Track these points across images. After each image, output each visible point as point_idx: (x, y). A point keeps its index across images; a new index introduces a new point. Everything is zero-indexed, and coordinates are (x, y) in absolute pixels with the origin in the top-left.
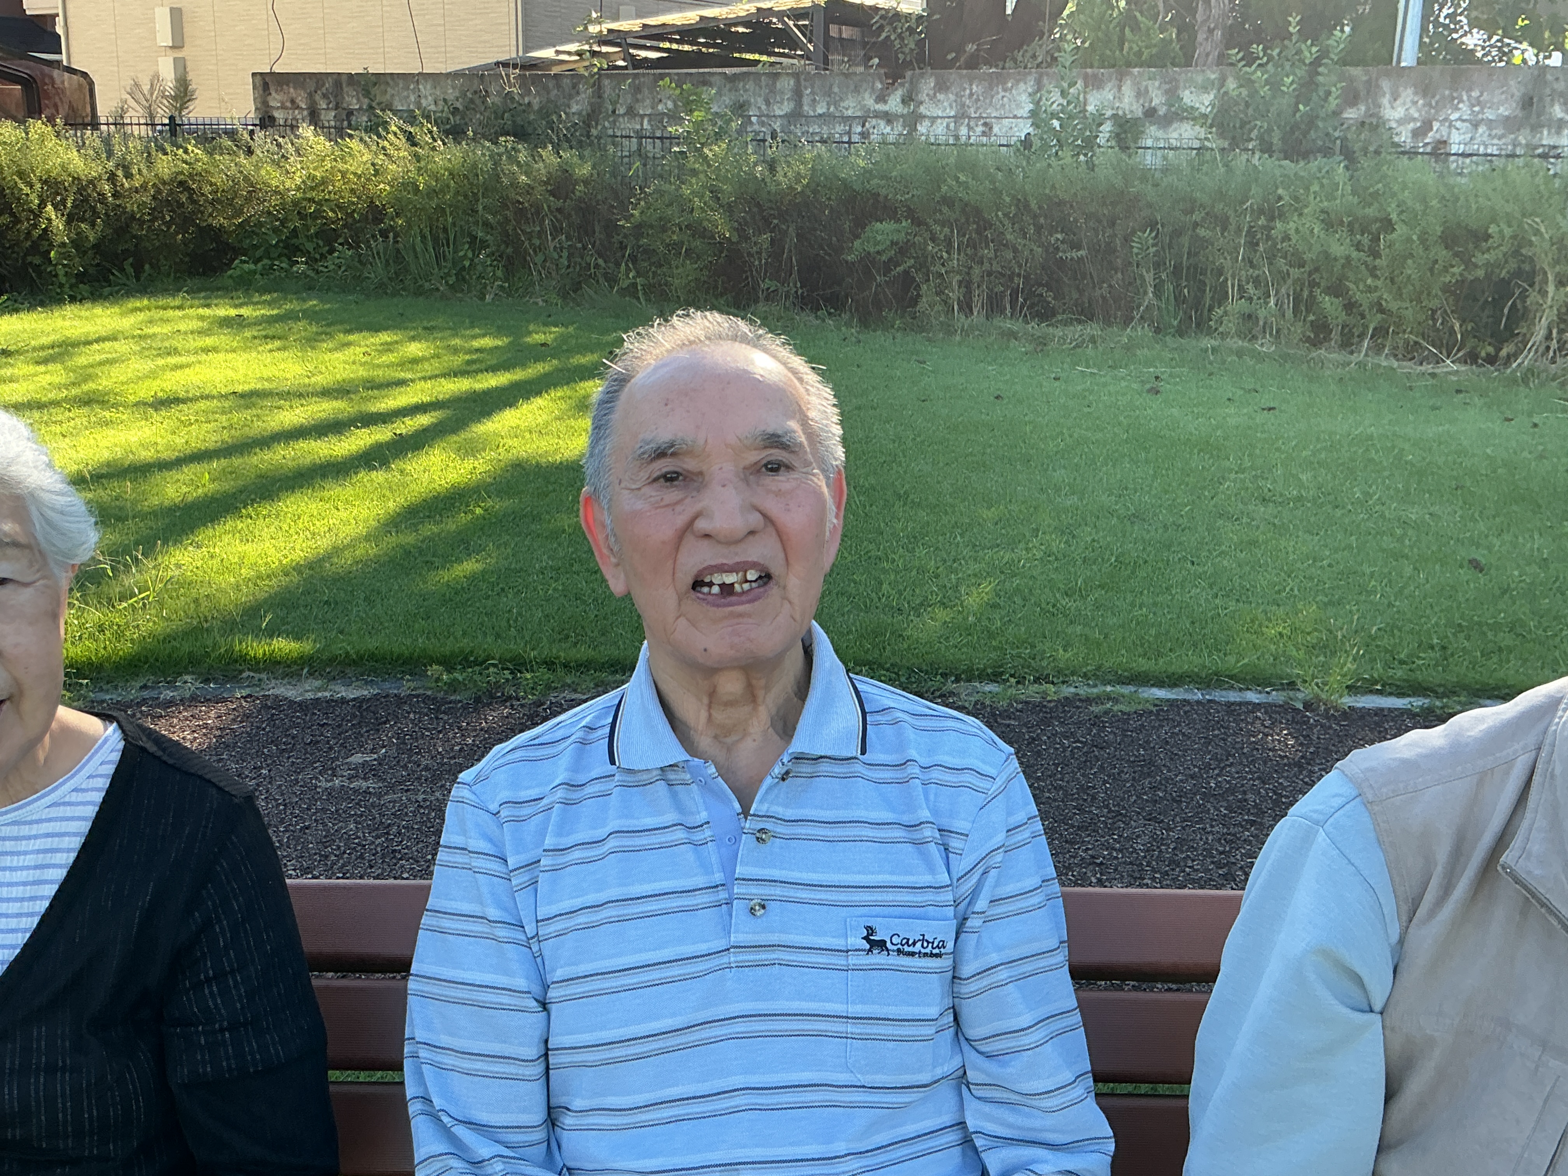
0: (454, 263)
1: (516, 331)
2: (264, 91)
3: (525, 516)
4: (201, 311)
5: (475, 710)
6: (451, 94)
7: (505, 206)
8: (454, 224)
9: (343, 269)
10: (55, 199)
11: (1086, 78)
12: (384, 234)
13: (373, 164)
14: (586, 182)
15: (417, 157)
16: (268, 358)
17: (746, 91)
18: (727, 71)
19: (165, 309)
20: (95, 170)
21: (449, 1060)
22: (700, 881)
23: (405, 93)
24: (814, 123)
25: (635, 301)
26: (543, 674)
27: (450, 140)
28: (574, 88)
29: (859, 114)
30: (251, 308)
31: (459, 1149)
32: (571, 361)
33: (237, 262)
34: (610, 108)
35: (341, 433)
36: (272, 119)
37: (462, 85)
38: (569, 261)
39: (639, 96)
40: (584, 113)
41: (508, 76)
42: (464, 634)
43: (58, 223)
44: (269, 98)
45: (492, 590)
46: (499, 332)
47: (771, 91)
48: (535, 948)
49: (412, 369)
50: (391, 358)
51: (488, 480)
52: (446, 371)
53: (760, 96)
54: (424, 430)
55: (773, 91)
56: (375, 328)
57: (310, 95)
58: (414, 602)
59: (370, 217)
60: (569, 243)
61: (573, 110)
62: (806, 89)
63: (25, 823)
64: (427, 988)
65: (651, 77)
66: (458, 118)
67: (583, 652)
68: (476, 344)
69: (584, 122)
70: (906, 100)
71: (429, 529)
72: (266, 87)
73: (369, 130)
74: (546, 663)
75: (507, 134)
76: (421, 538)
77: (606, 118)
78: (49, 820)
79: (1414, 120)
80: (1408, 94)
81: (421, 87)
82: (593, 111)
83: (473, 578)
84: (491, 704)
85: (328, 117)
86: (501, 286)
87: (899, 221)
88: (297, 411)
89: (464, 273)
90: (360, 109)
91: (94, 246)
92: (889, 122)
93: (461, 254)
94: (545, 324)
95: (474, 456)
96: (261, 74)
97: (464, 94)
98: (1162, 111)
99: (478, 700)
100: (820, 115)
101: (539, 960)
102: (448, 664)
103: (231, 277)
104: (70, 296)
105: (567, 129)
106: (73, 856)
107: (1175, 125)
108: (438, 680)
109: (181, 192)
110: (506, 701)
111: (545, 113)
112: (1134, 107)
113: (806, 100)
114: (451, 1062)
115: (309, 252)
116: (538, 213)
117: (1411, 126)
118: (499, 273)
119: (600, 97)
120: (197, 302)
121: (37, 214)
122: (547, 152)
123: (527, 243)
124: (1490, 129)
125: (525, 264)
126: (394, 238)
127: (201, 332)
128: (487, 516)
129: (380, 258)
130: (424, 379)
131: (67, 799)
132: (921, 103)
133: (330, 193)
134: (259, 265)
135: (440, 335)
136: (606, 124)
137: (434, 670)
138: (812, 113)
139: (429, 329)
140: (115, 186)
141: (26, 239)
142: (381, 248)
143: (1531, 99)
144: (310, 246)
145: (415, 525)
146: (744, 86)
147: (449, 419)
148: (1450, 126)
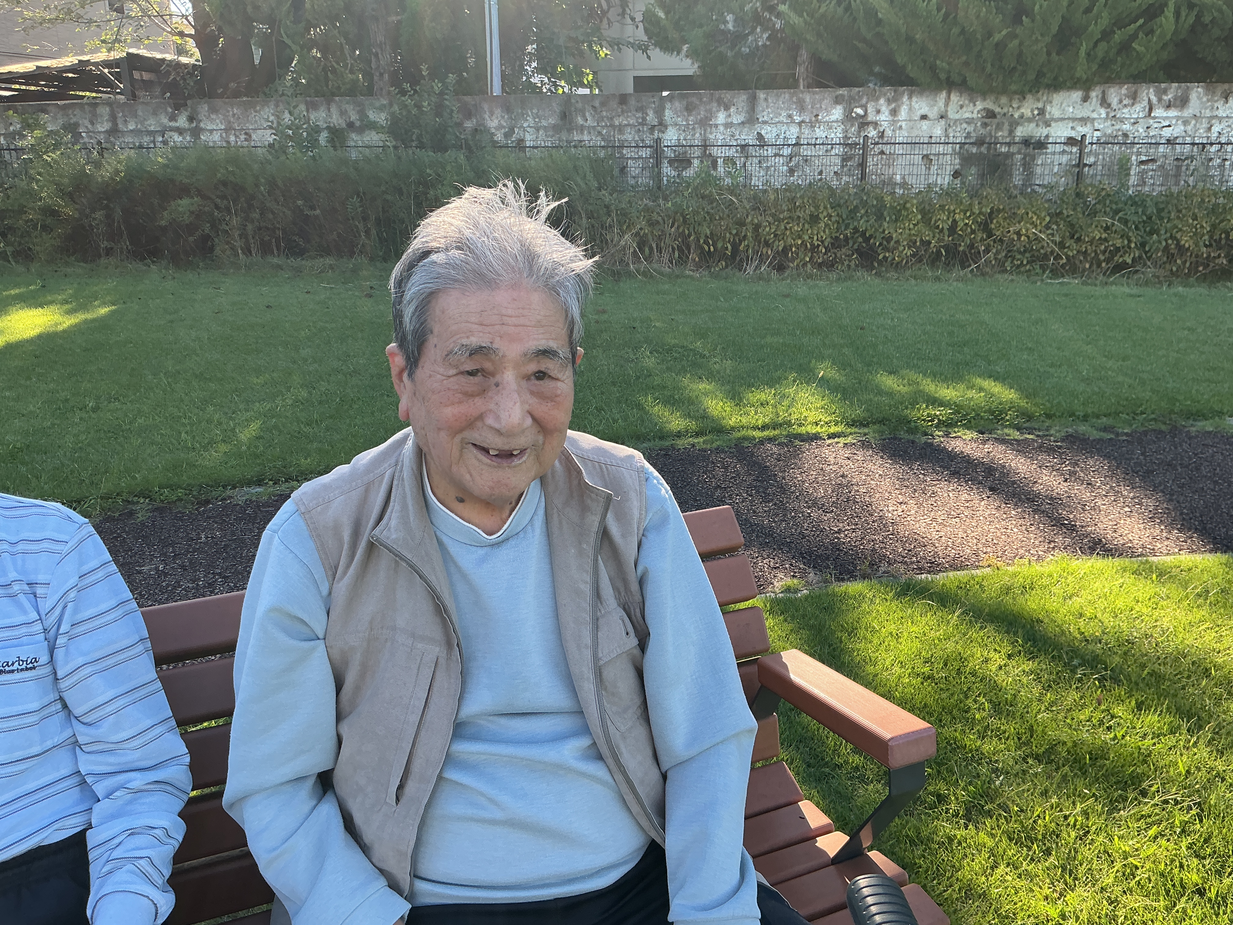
11: (307, 103)
17: (75, 115)
18: (65, 103)
24: (128, 136)
25: (6, 263)
29: (159, 129)
53: (85, 118)
55: (94, 115)
62: (119, 113)
65: (2, 108)
70: (191, 119)
79: (504, 127)
80: (498, 112)
87: (192, 198)
92: (181, 134)
98: (358, 124)
100: (131, 130)
107: (367, 132)
112: (340, 121)
113: (120, 122)
117: (503, 131)
124: (546, 132)
132: (201, 121)
138: (126, 130)
143: (565, 113)
146: (73, 113)
148: (524, 131)
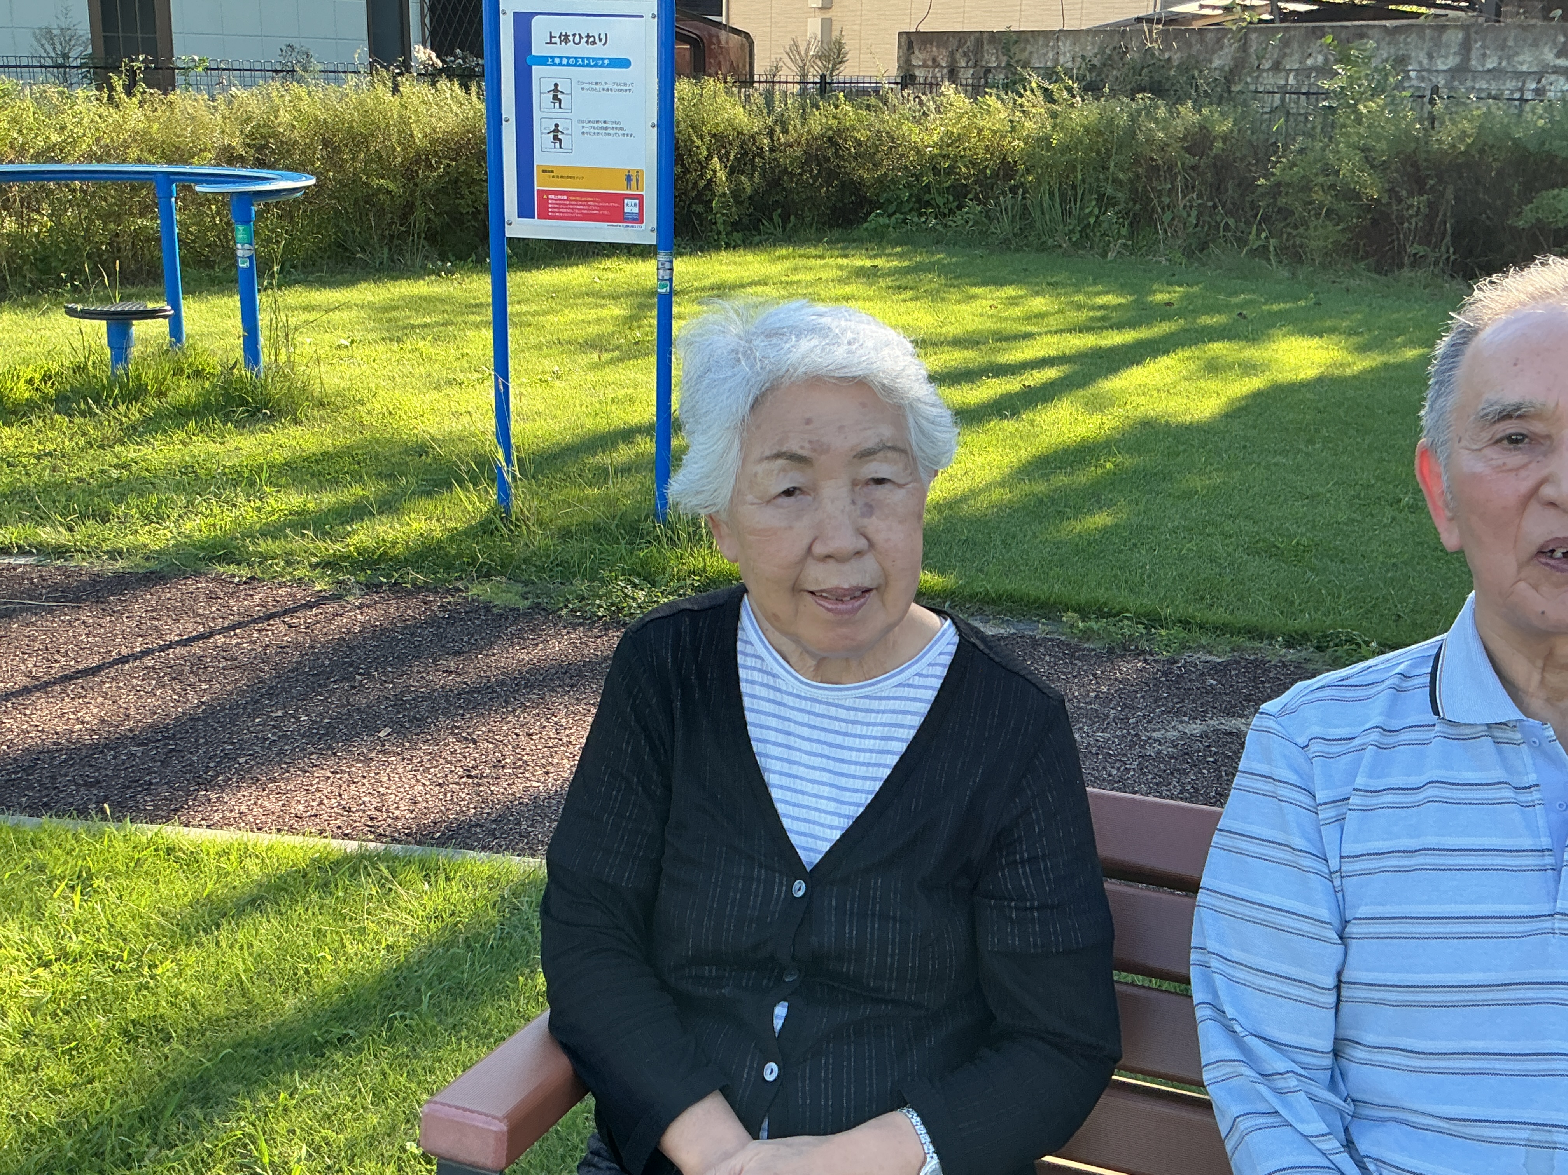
0: (1080, 220)
1: (1140, 290)
2: (908, 49)
3: (1156, 474)
4: (840, 261)
5: (1109, 659)
6: (1090, 50)
7: (1137, 162)
8: (1083, 181)
9: (970, 224)
10: (720, 151)
12: (1013, 190)
13: (1011, 121)
14: (1225, 139)
15: (1054, 115)
16: (902, 307)
17: (1407, 44)
18: (1388, 23)
19: (808, 258)
20: (757, 125)
21: (1240, 974)
22: (1527, 843)
23: (1044, 51)
24: (1482, 79)
25: (1264, 262)
26: (1177, 631)
27: (1089, 96)
28: (1218, 42)
29: (1535, 69)
30: (884, 259)
31: (1249, 1058)
32: (1198, 321)
33: (873, 215)
34: (1256, 63)
35: (973, 382)
36: (913, 77)
37: (1102, 42)
38: (1198, 220)
39: (1287, 51)
40: (1227, 68)
41: (1150, 31)
42: (1099, 584)
43: (722, 175)
44: (913, 57)
45: (1125, 545)
46: (1122, 289)
47: (1435, 45)
48: (1337, 882)
49: (1038, 324)
50: (1017, 311)
51: (1117, 436)
52: (1072, 326)
53: (1422, 49)
54: (1051, 383)
55: (1438, 44)
56: (1000, 282)
57: (952, 54)
58: (1048, 549)
59: (1001, 173)
60: (1200, 201)
61: (1214, 65)
62: (1476, 42)
63: (876, 698)
64: (1218, 903)
65: (1303, 31)
66: (1094, 74)
67: (1220, 615)
68: (1100, 300)
69: (1225, 78)
71: (1061, 480)
72: (910, 46)
73: (1006, 87)
74: (1181, 622)
75: (1143, 90)
76: (1052, 487)
77: (1249, 74)
78: (896, 698)
81: (1060, 44)
82: (1236, 66)
83: (1105, 531)
84: (1124, 655)
85: (966, 75)
86: (1125, 244)
88: (932, 359)
89: (1088, 231)
90: (998, 66)
91: (750, 198)
93: (1087, 211)
94: (1170, 284)
95: (1102, 411)
96: (907, 33)
97: (1102, 50)
99: (1111, 651)
100: (1489, 71)
101: (1340, 895)
102: (1083, 612)
103: (866, 229)
104: (726, 243)
105: (1208, 84)
106: (913, 733)
108: (1072, 626)
109: (828, 148)
110: (1139, 655)
111: (1184, 68)
113: (1474, 54)
114: (1242, 976)
115: (939, 207)
116: (1170, 169)
118: (1124, 231)
119: (1244, 51)
120: (836, 253)
121: (703, 166)
122: (1186, 110)
123: (1155, 201)
125: (1151, 222)
126: (1024, 194)
127: (840, 281)
128: (1117, 471)
129: (1007, 213)
130: (1050, 332)
131: (911, 682)
133: (965, 149)
134: (893, 219)
135: (1063, 291)
136: (1249, 80)
137: (1069, 617)
138: (1480, 69)
139: (1053, 285)
140: (773, 141)
141: (693, 188)
142: (1010, 203)
144: (940, 201)
145: (1046, 475)
146: (1405, 39)
147: (1076, 373)
